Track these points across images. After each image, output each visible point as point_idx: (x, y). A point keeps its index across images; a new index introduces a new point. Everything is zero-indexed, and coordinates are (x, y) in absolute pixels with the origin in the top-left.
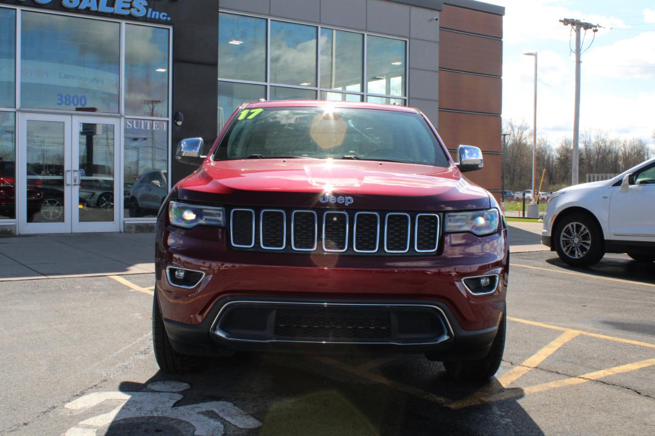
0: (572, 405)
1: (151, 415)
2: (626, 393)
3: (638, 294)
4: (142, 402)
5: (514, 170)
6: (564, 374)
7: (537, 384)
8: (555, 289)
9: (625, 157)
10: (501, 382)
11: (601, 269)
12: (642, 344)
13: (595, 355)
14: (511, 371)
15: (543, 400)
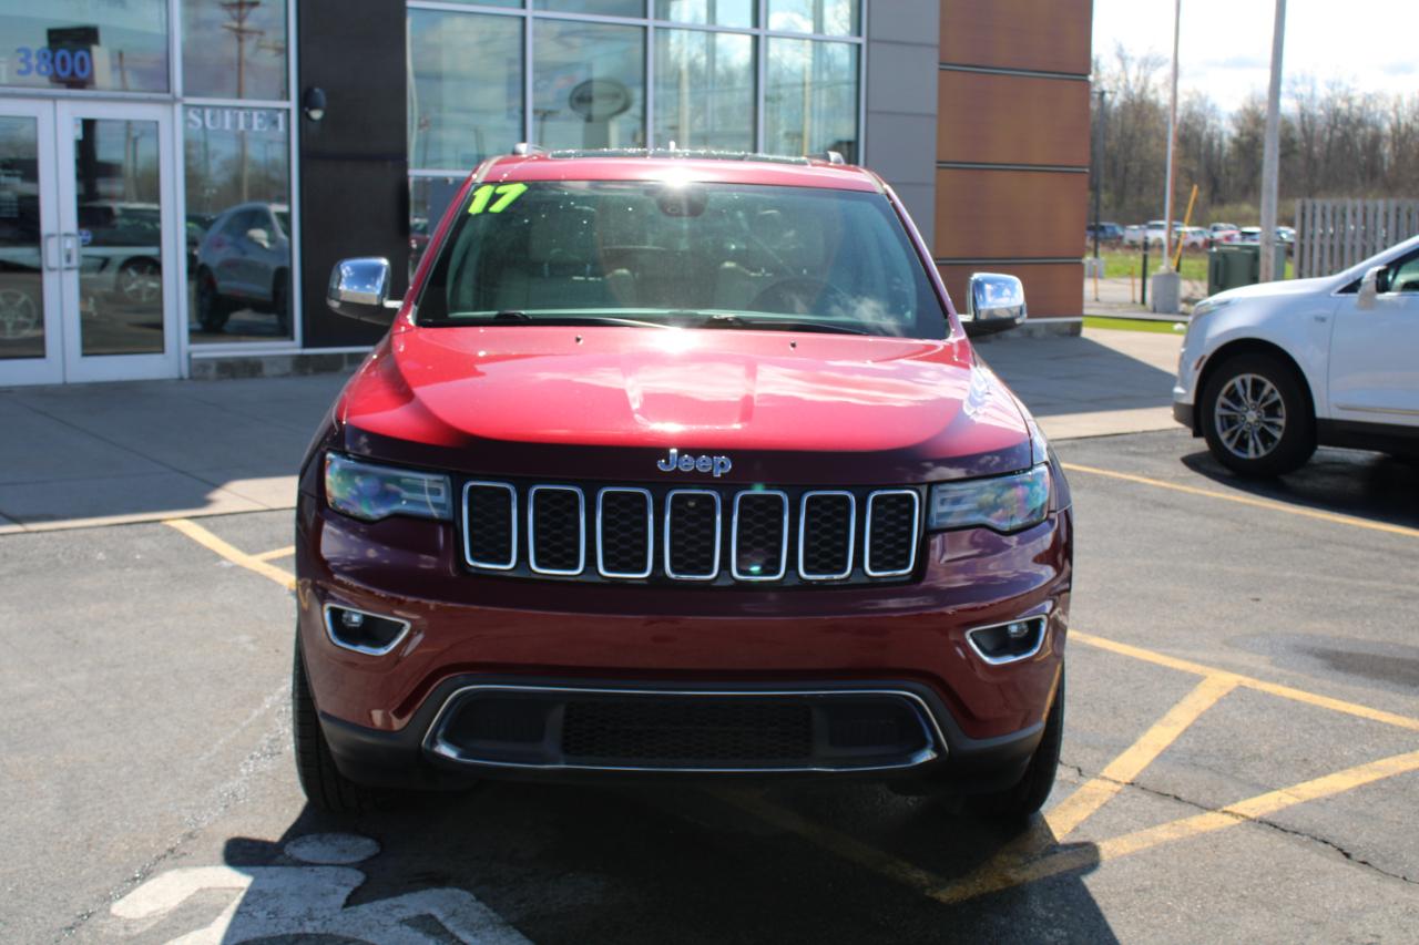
0: (1199, 891)
1: (300, 931)
2: (1319, 854)
3: (1381, 561)
4: (277, 896)
5: (1126, 170)
6: (1190, 803)
7: (1129, 831)
8: (1194, 548)
9: (1397, 137)
10: (1051, 826)
11: (1308, 484)
12: (1373, 714)
13: (1265, 749)
14: (1077, 794)
15: (1138, 876)
